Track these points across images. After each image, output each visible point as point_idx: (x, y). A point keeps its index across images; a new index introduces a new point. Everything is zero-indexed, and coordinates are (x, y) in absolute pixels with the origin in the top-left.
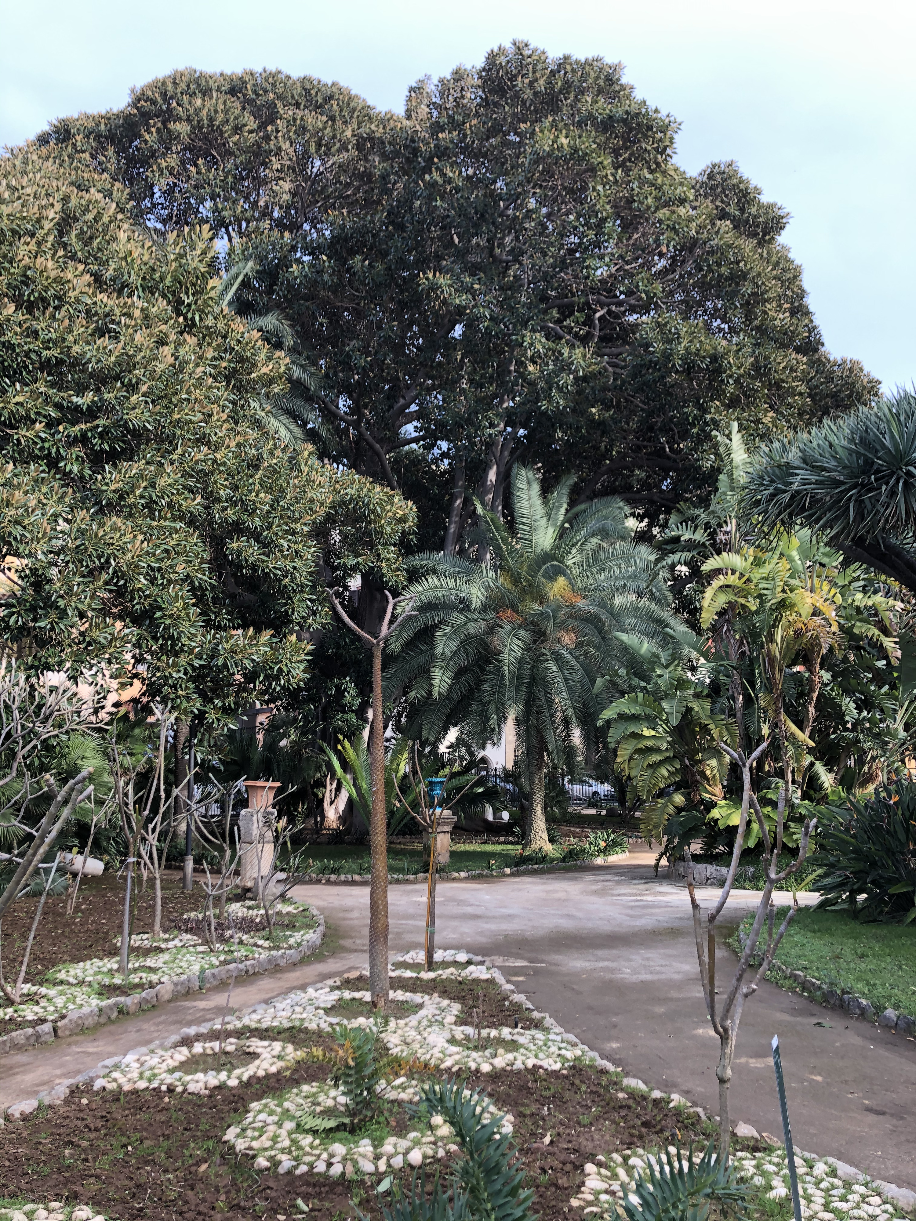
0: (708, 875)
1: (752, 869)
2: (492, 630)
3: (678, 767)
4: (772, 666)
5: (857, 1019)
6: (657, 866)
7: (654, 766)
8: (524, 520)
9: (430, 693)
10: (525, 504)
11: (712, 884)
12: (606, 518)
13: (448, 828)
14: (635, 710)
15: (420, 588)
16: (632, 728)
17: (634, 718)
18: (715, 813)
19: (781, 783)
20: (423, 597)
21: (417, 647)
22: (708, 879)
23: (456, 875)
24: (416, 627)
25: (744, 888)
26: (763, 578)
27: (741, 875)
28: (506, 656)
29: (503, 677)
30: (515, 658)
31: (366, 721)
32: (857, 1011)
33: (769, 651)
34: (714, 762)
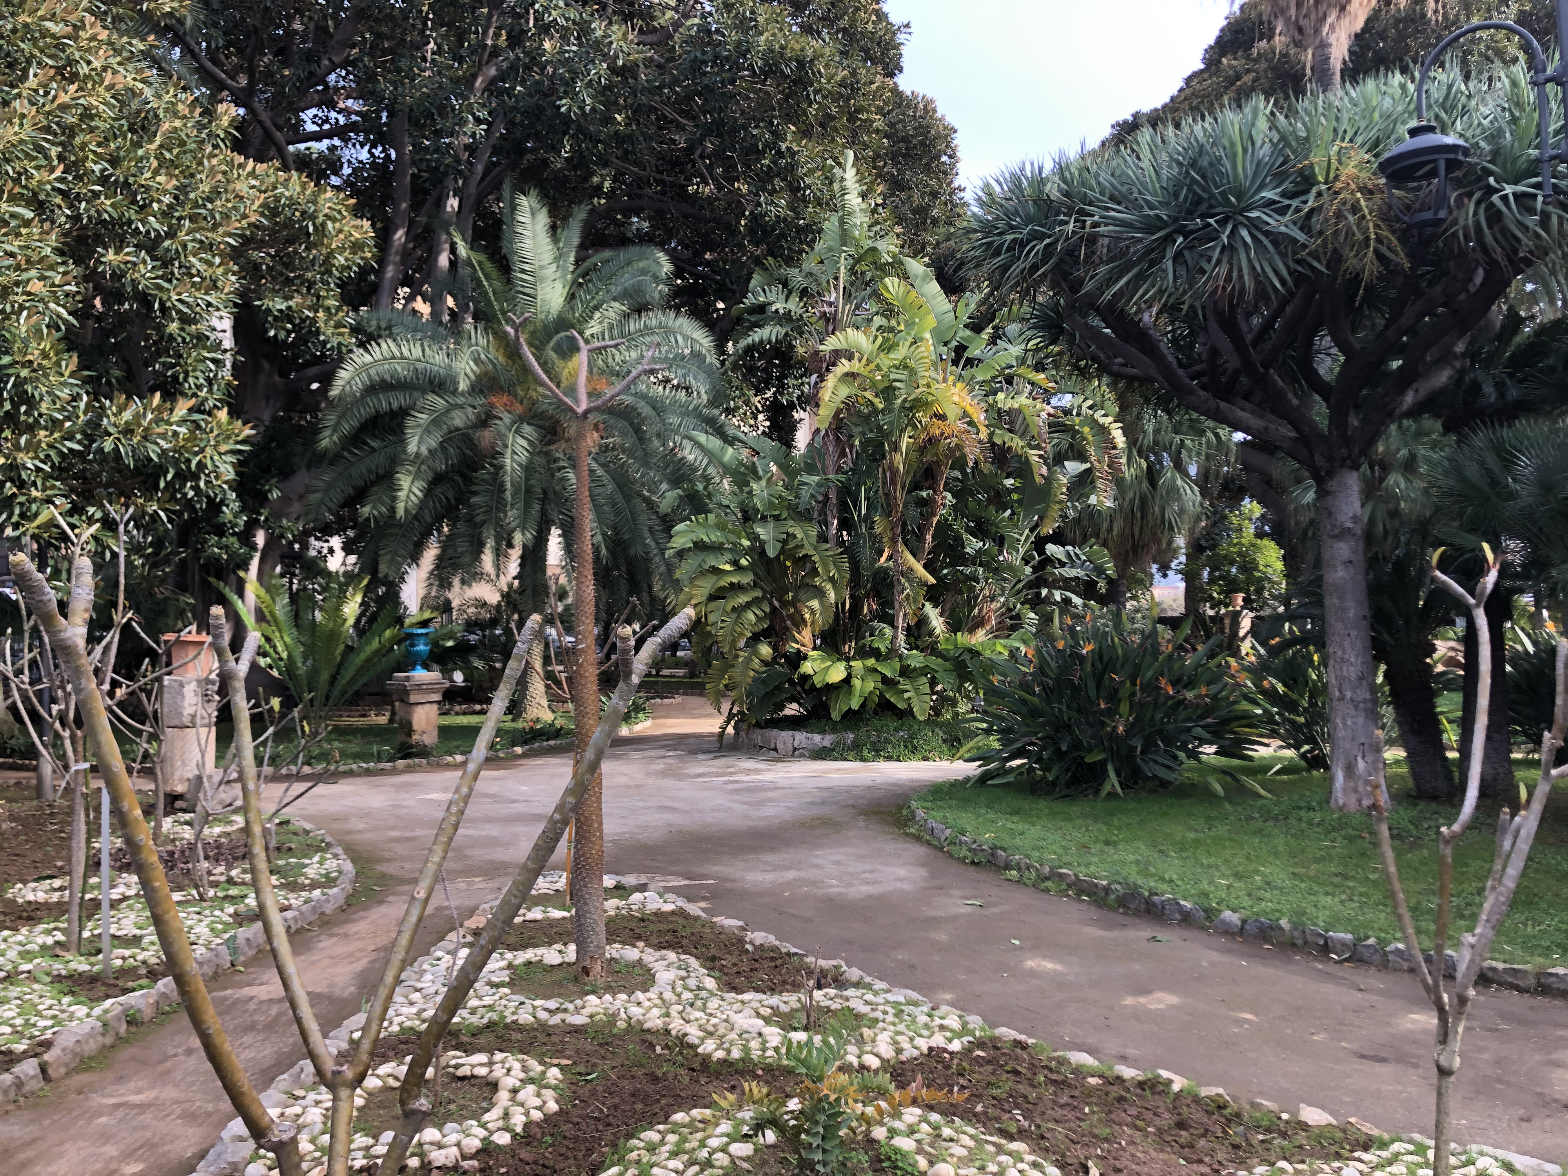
0: (796, 744)
1: (851, 736)
2: (485, 420)
3: (768, 610)
4: (893, 482)
5: (1179, 924)
6: (721, 735)
7: (738, 610)
8: (526, 267)
9: (393, 510)
10: (528, 243)
11: (802, 756)
12: (644, 272)
13: (437, 697)
14: (715, 536)
15: (368, 358)
16: (711, 561)
17: (716, 548)
18: (807, 667)
19: (888, 631)
20: (372, 372)
21: (366, 443)
22: (795, 749)
23: (450, 759)
24: (364, 413)
25: (845, 760)
26: (895, 366)
27: (838, 743)
28: (508, 461)
29: (501, 489)
30: (520, 465)
31: (253, 547)
32: (1178, 916)
33: (892, 462)
34: (815, 604)
